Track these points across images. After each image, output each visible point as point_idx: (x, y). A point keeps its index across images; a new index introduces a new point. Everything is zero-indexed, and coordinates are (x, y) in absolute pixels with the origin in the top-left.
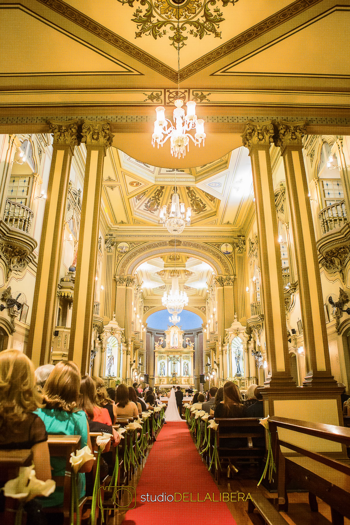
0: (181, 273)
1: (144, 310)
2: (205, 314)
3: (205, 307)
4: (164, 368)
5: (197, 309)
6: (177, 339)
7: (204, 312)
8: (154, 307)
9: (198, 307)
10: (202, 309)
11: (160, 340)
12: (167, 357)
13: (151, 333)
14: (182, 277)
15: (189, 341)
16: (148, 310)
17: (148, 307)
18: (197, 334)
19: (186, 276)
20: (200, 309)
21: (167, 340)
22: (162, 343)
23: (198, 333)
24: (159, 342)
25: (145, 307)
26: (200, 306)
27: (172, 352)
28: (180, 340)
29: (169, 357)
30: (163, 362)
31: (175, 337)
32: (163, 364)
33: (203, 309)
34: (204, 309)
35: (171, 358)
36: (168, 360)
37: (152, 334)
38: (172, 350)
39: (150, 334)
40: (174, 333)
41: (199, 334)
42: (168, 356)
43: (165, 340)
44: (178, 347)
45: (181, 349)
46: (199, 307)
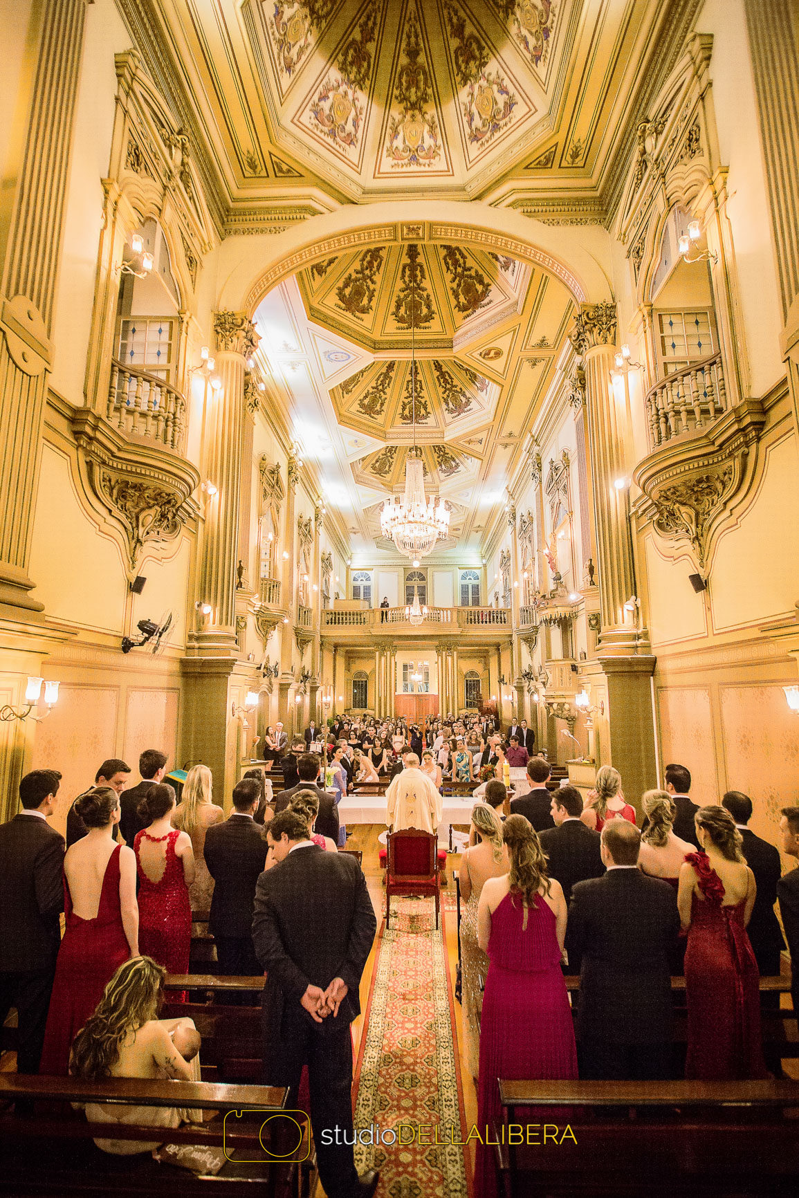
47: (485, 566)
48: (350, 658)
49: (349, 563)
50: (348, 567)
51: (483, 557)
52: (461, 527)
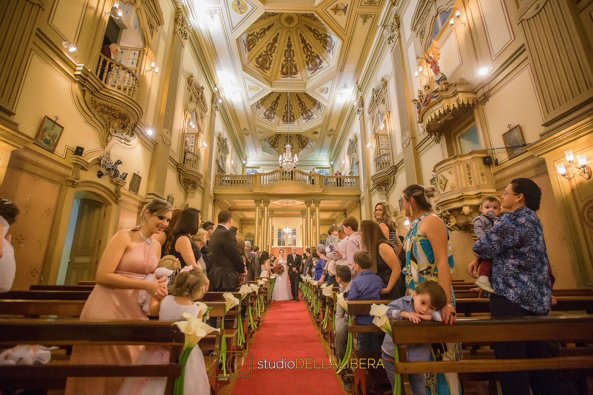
47: (332, 166)
48: (242, 224)
49: (244, 162)
50: (244, 165)
51: (331, 161)
52: (319, 130)
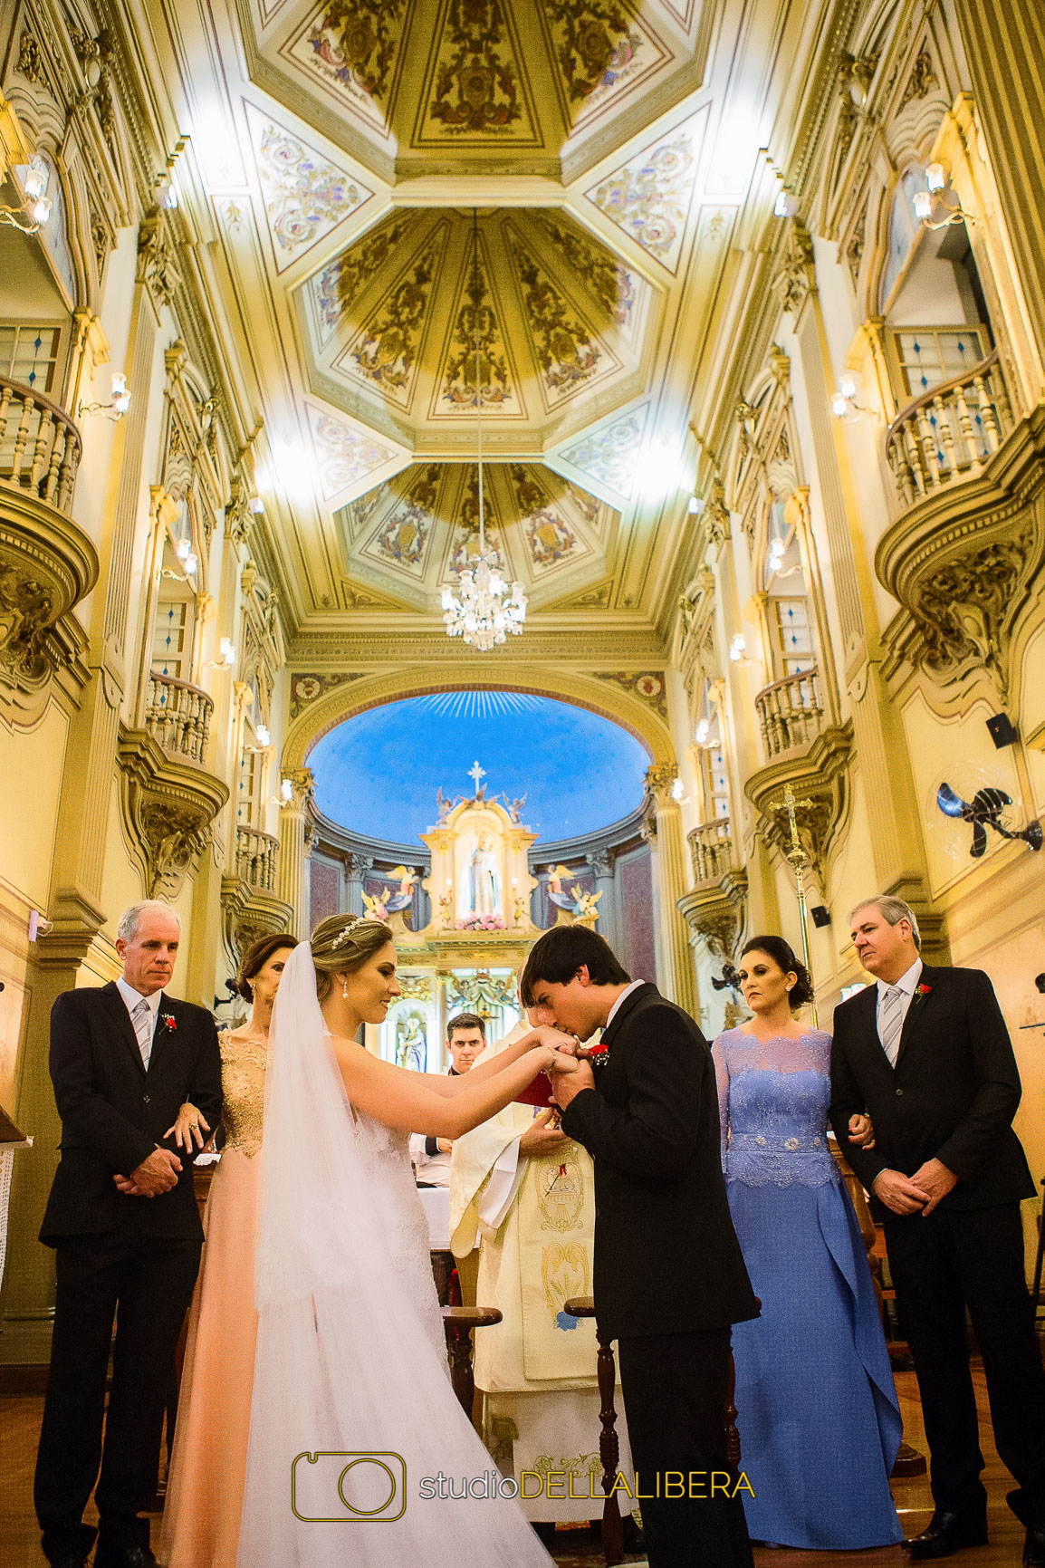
0: (516, 376)
1: (295, 697)
2: (663, 712)
3: (659, 676)
4: (421, 1049)
5: (613, 687)
6: (499, 882)
7: (659, 702)
8: (354, 677)
9: (618, 677)
10: (640, 685)
11: (395, 887)
12: (439, 981)
13: (343, 857)
14: (522, 405)
15: (566, 887)
16: (320, 694)
17: (320, 678)
18: (610, 862)
19: (553, 394)
20: (628, 683)
21: (436, 885)
22: (404, 898)
23: (617, 851)
24: (387, 895)
25: (297, 678)
26: (630, 667)
27: (465, 949)
28: (515, 881)
29: (449, 981)
30: (414, 1015)
31: (483, 869)
32: (413, 1024)
33: (648, 687)
34: (656, 685)
35: (461, 985)
36: (444, 1001)
37: (349, 868)
38: (468, 936)
39: (338, 864)
40: (475, 847)
41: (621, 860)
42: (442, 974)
43: (425, 884)
44: (503, 923)
45: (520, 932)
46: (622, 674)
